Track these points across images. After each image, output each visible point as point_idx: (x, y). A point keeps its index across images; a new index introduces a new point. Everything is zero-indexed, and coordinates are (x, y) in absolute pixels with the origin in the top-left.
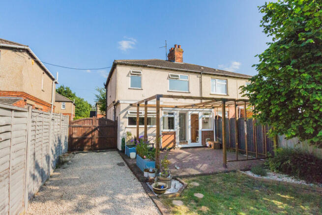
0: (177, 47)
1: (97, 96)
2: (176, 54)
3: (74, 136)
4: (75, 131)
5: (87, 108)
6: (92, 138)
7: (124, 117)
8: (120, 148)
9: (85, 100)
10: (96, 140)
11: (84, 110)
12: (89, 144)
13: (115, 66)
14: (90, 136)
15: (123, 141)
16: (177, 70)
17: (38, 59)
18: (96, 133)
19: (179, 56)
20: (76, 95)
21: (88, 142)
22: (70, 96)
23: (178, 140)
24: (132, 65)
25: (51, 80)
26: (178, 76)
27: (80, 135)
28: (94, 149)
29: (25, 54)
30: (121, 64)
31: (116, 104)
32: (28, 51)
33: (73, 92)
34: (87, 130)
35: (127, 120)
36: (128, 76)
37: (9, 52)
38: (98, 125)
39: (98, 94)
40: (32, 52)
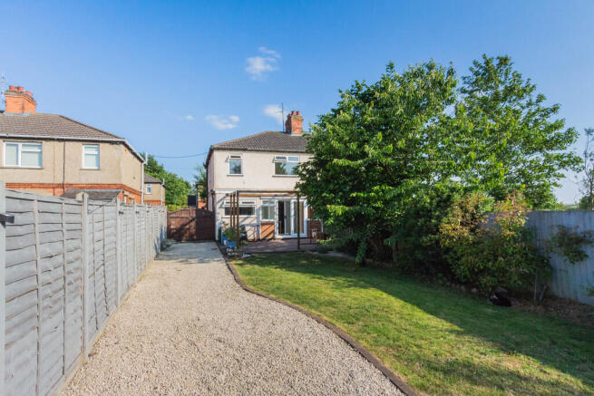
0: (295, 113)
1: (196, 177)
2: (294, 123)
3: (172, 227)
4: (173, 222)
5: (182, 190)
6: (189, 229)
7: (221, 207)
8: (217, 239)
9: (179, 177)
10: (193, 231)
11: (178, 194)
12: (187, 235)
13: (211, 151)
14: (188, 227)
15: (220, 231)
16: (284, 152)
17: (135, 151)
18: (193, 224)
19: (297, 126)
20: (165, 169)
21: (186, 232)
22: (155, 170)
23: (277, 231)
24: (231, 149)
25: (140, 163)
26: (285, 158)
27: (178, 226)
28: (191, 239)
29: (122, 146)
30: (218, 149)
31: (213, 194)
32: (124, 143)
33: (159, 164)
34: (184, 221)
35: (223, 210)
36: (226, 161)
37: (107, 145)
38: (194, 215)
39: (198, 174)
40: (127, 143)
